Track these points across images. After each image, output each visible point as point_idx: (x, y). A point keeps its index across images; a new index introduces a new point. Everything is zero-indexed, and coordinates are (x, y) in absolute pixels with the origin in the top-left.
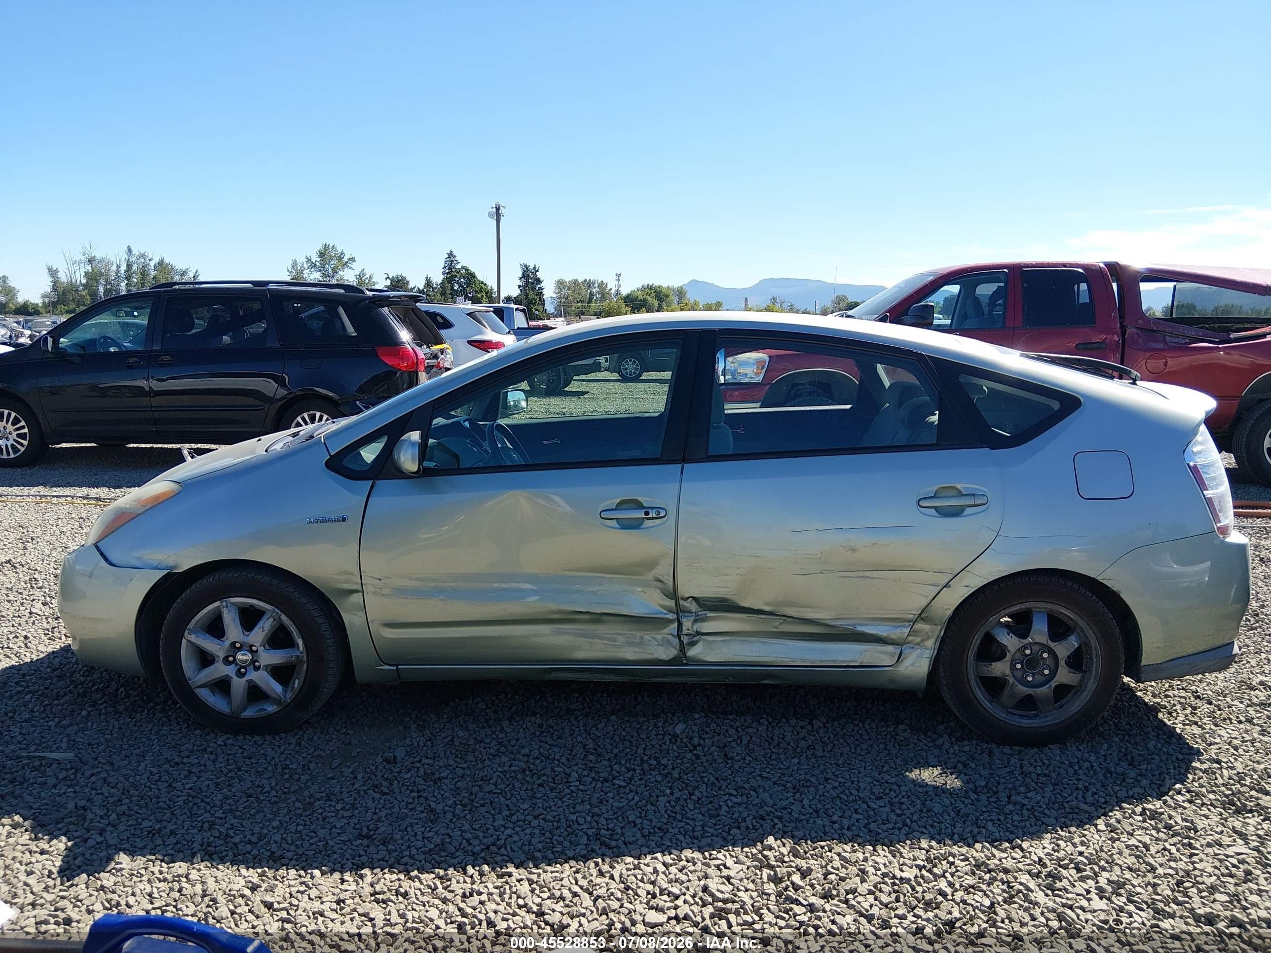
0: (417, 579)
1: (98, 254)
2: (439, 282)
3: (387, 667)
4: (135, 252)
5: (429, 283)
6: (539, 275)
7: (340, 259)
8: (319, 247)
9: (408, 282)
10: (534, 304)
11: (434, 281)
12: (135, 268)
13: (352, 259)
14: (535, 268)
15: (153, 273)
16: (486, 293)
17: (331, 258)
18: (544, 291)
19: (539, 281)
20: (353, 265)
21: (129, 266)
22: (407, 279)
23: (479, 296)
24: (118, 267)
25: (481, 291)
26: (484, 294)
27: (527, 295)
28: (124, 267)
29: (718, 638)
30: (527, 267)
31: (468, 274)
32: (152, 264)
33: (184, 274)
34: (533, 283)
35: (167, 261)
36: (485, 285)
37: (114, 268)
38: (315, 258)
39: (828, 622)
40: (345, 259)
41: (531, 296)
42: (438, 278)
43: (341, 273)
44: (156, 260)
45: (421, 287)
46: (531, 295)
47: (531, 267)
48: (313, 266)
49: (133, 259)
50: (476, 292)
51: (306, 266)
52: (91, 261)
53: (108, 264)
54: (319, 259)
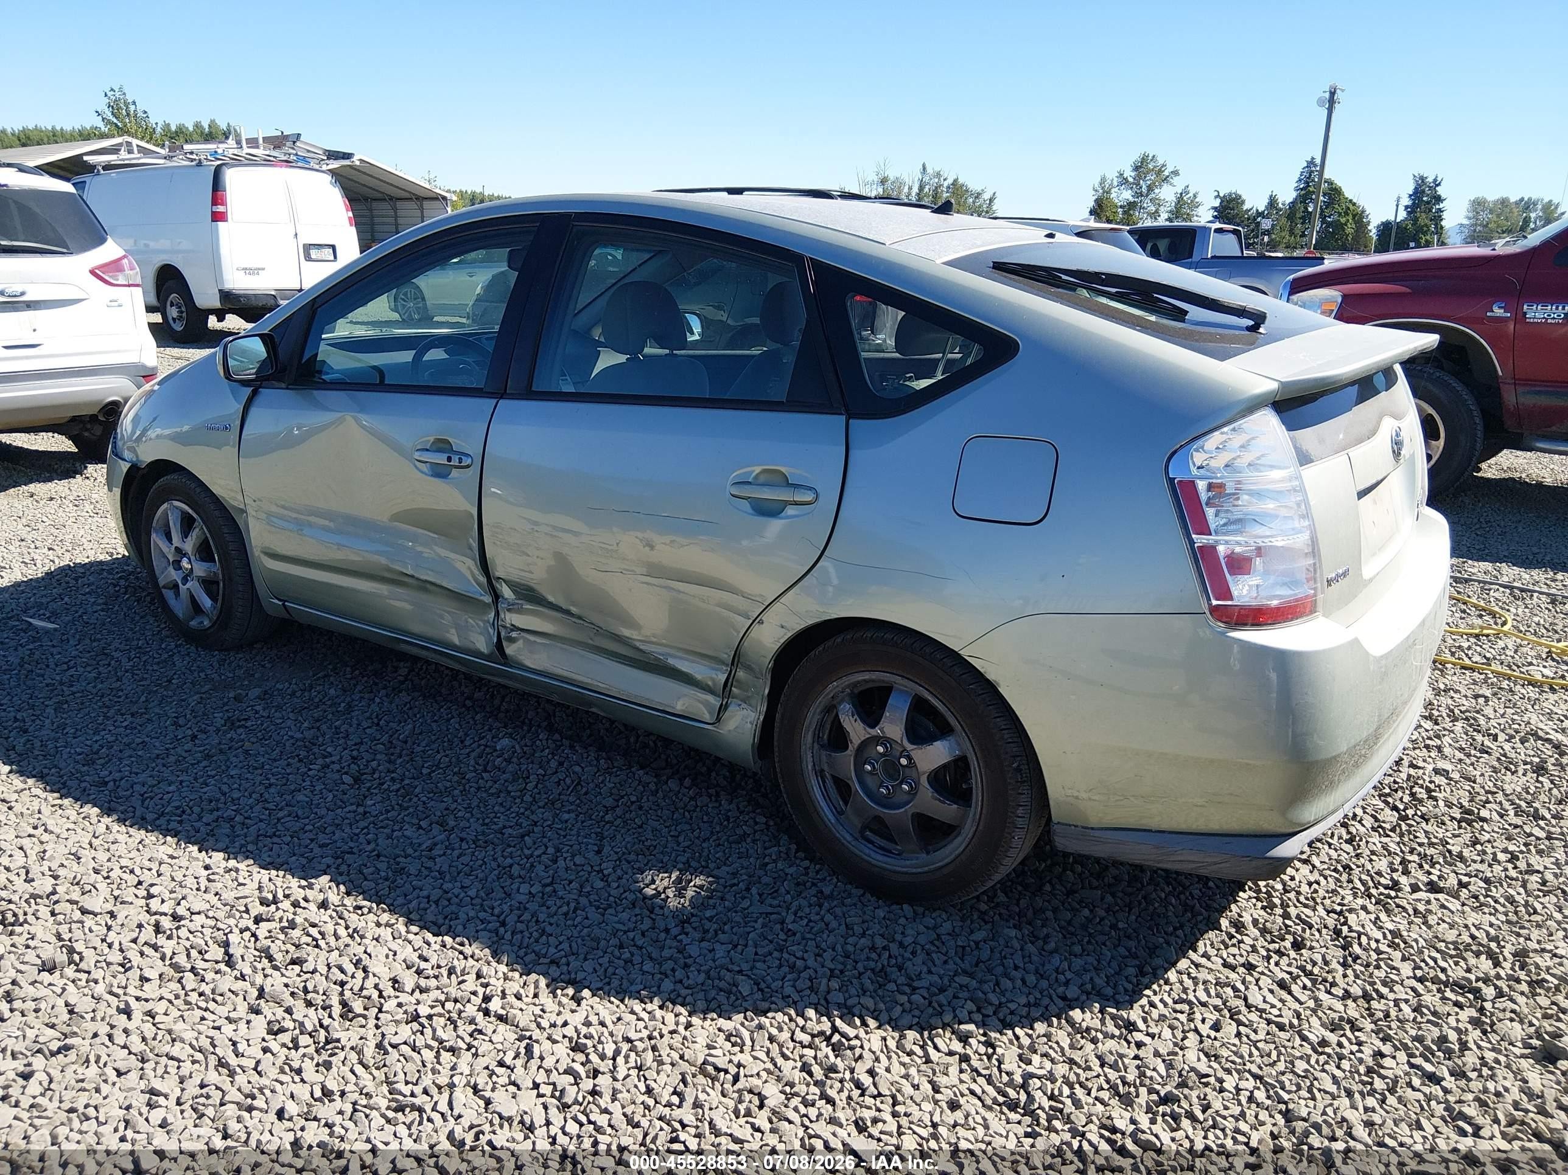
0: (283, 507)
1: (892, 175)
2: (1287, 202)
3: (276, 601)
4: (929, 170)
5: (1272, 203)
6: (1440, 191)
7: (1160, 172)
8: (1135, 157)
9: (1243, 202)
10: (1425, 233)
11: (1280, 201)
12: (926, 190)
13: (1176, 173)
14: (1435, 180)
15: (945, 195)
16: (1354, 216)
17: (1149, 171)
18: (1445, 215)
19: (1439, 199)
20: (1175, 180)
21: (921, 188)
22: (1244, 197)
23: (1343, 220)
24: (910, 188)
25: (1346, 214)
26: (1350, 218)
27: (1416, 220)
28: (915, 190)
29: (539, 640)
30: (1423, 179)
31: (1332, 189)
32: (946, 184)
33: (978, 196)
34: (1428, 203)
35: (961, 181)
36: (1354, 204)
37: (906, 190)
38: (1129, 174)
39: (638, 644)
40: (1166, 173)
41: (1421, 222)
42: (1287, 196)
43: (1157, 191)
44: (950, 181)
45: (1261, 209)
46: (1423, 219)
47: (1430, 180)
48: (1124, 181)
49: (926, 179)
50: (1340, 214)
51: (1115, 183)
52: (883, 181)
53: (902, 184)
54: (1133, 174)
